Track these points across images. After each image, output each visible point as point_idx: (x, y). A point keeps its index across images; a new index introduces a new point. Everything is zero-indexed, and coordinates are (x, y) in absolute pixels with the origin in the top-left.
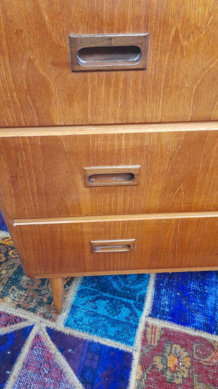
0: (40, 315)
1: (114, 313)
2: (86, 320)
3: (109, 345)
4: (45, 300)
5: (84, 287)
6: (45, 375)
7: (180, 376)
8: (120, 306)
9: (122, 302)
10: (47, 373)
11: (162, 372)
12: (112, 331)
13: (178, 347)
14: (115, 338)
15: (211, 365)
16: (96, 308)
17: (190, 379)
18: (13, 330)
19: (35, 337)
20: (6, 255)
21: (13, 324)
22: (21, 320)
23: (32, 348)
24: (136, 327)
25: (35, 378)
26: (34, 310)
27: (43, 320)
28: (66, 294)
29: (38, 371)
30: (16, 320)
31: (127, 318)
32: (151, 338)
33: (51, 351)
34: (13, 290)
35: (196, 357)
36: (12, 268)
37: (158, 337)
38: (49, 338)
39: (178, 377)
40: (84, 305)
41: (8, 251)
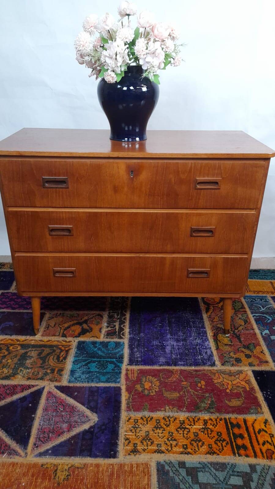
0: (48, 380)
1: (103, 369)
2: (83, 377)
3: (104, 386)
4: (49, 371)
5: (77, 358)
6: (62, 411)
7: (153, 391)
8: (106, 364)
9: (107, 362)
10: (62, 410)
11: (142, 392)
12: (103, 378)
13: (151, 377)
14: (107, 381)
15: (172, 381)
16: (89, 368)
17: (160, 391)
18: (29, 393)
19: (48, 393)
20: (8, 350)
21: (28, 389)
22: (33, 386)
23: (47, 399)
24: (120, 373)
25: (54, 415)
26: (42, 379)
27: (51, 383)
28: (64, 365)
29: (56, 410)
30: (29, 387)
31: (113, 370)
32: (132, 377)
33: (62, 398)
34: (21, 370)
35: (162, 380)
36: (16, 357)
37: (136, 375)
38: (58, 392)
39: (152, 392)
40: (79, 368)
41: (9, 347)
